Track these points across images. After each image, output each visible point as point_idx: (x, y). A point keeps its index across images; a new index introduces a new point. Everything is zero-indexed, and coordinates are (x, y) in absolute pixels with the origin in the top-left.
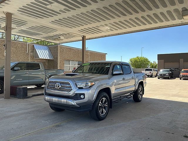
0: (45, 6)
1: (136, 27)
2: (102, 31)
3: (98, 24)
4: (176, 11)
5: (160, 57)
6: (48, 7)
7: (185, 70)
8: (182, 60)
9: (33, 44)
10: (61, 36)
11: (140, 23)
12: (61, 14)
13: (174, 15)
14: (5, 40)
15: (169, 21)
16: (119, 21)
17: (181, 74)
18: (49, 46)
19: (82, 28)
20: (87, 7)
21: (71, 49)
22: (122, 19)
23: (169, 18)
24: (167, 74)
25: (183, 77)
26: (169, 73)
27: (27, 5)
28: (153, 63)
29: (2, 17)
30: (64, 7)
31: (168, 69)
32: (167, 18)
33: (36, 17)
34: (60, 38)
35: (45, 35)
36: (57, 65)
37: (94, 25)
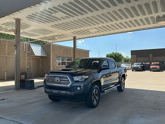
0: (51, 14)
1: (119, 29)
2: (91, 33)
3: (89, 27)
4: (152, 18)
5: (133, 53)
6: (53, 15)
7: (154, 63)
8: (151, 55)
9: (29, 43)
10: (55, 36)
11: (122, 27)
12: (61, 20)
13: (150, 20)
14: (15, 41)
15: (146, 25)
16: (106, 26)
17: (151, 67)
18: (42, 45)
19: (75, 30)
20: (84, 15)
21: (61, 47)
22: (109, 23)
23: (146, 23)
24: (139, 67)
25: (153, 69)
26: (141, 66)
27: (36, 13)
28: (126, 57)
29: (11, 22)
30: (66, 15)
31: (140, 62)
32: (144, 23)
33: (40, 22)
34: (55, 38)
35: (42, 36)
36: (50, 61)
37: (85, 28)
